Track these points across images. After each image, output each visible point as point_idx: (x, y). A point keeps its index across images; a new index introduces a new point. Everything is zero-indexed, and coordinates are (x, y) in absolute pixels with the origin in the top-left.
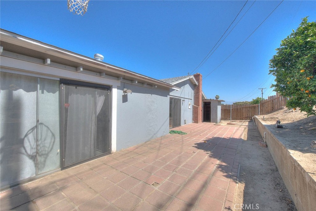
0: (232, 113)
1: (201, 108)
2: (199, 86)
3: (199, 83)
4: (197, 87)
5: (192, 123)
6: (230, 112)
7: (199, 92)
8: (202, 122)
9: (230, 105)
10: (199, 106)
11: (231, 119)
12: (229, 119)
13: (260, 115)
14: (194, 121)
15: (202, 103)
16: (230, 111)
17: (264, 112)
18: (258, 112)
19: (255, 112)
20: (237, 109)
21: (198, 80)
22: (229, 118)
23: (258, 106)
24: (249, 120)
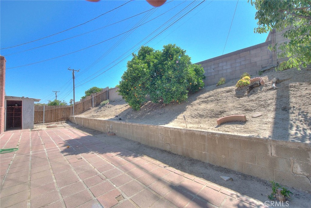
0: (45, 115)
6: (43, 115)
8: (5, 131)
10: (2, 106)
11: (44, 122)
13: (74, 115)
15: (5, 102)
16: (43, 113)
17: (77, 113)
18: (73, 113)
19: (70, 113)
20: (52, 110)
22: (41, 122)
23: (73, 107)
24: (65, 121)
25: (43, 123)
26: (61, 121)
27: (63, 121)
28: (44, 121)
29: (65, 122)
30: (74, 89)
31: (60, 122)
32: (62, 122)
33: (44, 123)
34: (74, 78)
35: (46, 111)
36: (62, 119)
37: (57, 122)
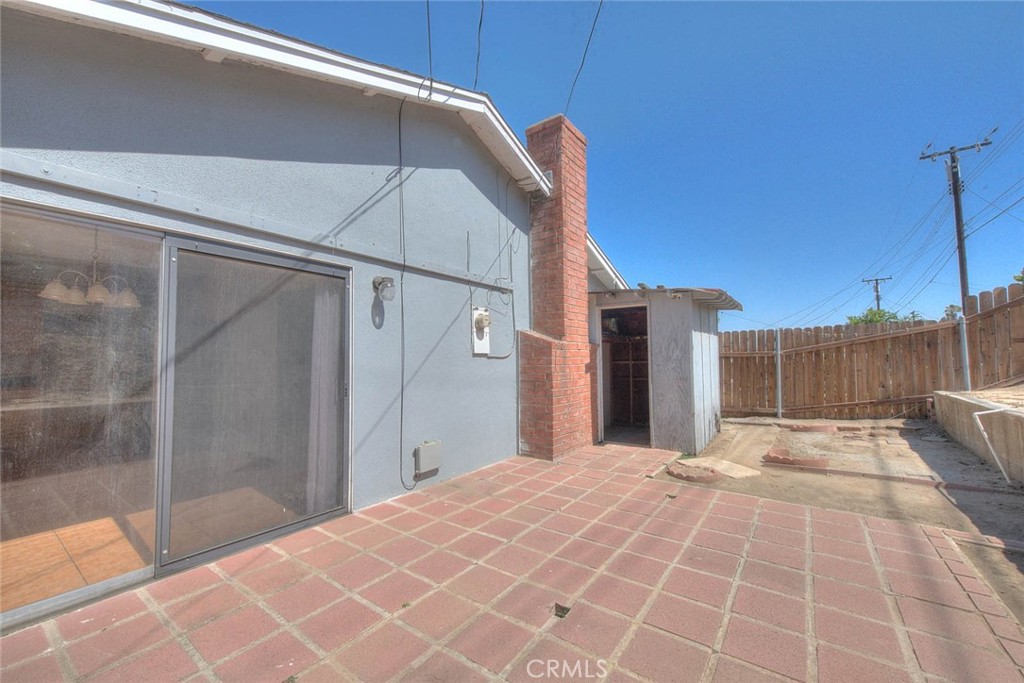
0: (785, 378)
1: (586, 351)
2: (557, 200)
3: (557, 177)
4: (548, 205)
5: (514, 456)
6: (773, 374)
7: (560, 242)
8: (598, 442)
9: (771, 332)
10: (560, 335)
11: (781, 411)
12: (771, 411)
13: (974, 386)
14: (527, 442)
15: (590, 316)
16: (774, 366)
17: (999, 372)
18: (959, 370)
19: (935, 367)
20: (818, 354)
21: (550, 162)
22: (767, 410)
23: (955, 330)
24: (899, 423)
25: (775, 415)
26: (875, 418)
27: (885, 416)
28: (780, 406)
29: (904, 433)
30: (961, 248)
31: (868, 423)
32: (883, 423)
33: (785, 416)
34: (956, 188)
35: (788, 357)
36: (878, 409)
37: (852, 418)
